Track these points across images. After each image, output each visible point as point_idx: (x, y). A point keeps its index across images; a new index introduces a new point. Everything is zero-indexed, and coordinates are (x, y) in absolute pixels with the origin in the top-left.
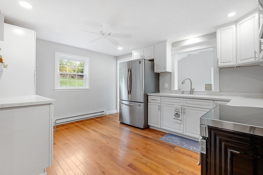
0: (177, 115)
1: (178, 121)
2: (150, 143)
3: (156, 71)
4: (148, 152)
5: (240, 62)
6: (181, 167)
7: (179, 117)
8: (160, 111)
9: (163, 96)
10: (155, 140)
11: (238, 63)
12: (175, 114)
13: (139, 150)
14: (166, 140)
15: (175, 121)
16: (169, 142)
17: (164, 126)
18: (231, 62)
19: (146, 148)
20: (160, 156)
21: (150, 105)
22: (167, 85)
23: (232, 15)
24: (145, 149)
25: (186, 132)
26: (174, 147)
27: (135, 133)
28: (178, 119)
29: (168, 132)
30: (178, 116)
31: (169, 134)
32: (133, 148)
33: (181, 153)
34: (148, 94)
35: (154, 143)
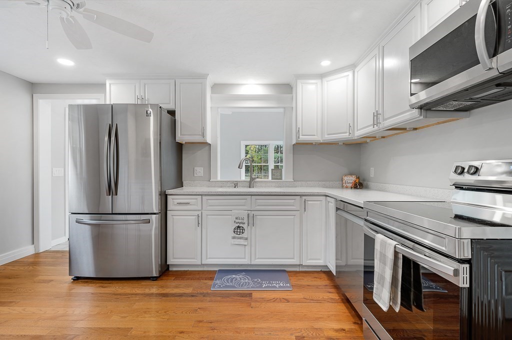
0: (239, 231)
1: (242, 242)
2: (200, 306)
3: (180, 138)
4: (213, 329)
5: (328, 138)
6: (291, 329)
7: (243, 233)
8: (199, 229)
9: (206, 195)
10: (204, 295)
11: (324, 139)
12: (235, 229)
13: (188, 333)
14: (226, 287)
15: (234, 242)
16: (234, 287)
17: (209, 258)
18: (314, 135)
19: (200, 321)
20: (241, 325)
21: (174, 217)
22: (200, 171)
23: (326, 63)
24: (201, 324)
25: (256, 259)
26: (250, 295)
27: (142, 294)
28: (241, 238)
29: (217, 269)
30: (241, 231)
31: (220, 271)
32: (170, 334)
33: (269, 301)
34: (169, 192)
35: (209, 302)
